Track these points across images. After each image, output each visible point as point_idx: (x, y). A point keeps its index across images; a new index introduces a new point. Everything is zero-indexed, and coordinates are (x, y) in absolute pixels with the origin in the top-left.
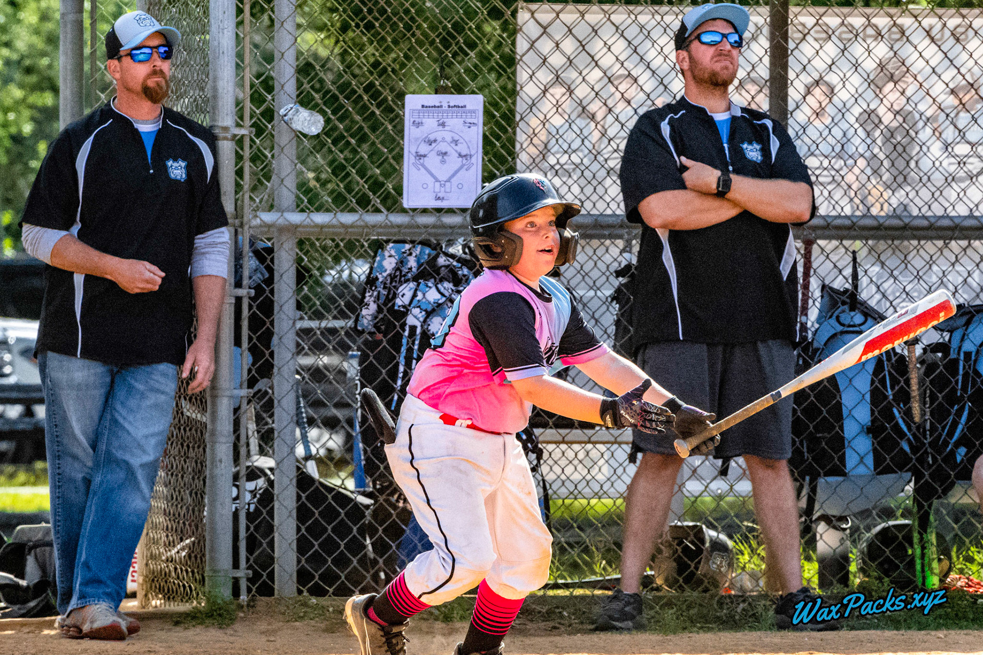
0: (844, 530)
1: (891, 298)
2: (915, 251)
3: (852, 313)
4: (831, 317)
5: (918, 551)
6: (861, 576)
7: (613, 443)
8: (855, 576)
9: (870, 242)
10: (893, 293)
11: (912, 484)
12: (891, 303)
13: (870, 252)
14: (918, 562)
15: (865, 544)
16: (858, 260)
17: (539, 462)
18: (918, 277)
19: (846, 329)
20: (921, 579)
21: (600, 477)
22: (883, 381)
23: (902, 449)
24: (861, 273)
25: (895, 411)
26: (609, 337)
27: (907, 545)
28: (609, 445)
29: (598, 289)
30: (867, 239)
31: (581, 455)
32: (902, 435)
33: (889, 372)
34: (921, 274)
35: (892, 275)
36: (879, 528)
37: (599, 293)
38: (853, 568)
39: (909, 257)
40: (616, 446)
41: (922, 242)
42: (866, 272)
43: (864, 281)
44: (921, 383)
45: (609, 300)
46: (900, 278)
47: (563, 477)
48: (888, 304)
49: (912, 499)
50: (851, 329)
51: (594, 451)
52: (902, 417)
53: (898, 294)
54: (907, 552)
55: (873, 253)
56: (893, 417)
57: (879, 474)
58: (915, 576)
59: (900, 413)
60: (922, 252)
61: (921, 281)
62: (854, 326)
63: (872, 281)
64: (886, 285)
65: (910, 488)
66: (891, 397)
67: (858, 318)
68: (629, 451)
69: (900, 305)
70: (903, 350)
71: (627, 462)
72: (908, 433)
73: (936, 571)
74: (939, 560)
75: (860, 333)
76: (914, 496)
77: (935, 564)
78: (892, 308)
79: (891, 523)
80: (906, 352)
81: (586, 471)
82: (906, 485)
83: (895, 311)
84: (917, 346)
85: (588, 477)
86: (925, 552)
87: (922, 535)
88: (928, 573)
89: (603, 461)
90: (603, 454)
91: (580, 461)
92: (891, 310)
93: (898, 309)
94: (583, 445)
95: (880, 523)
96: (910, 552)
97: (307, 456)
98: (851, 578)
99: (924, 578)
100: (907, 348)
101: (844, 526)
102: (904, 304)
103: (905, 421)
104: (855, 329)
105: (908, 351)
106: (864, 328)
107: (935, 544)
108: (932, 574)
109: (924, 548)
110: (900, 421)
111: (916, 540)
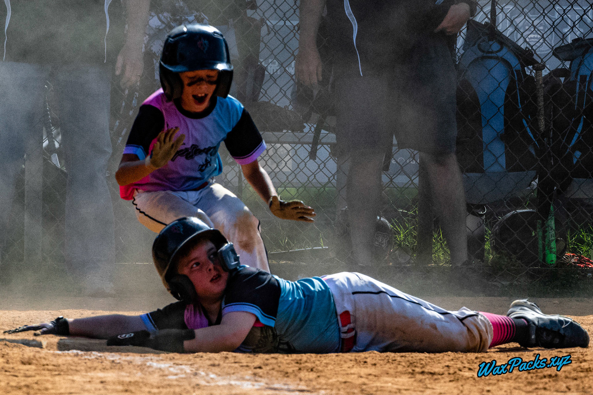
0: (482, 215)
1: (522, 31)
3: (491, 43)
4: (474, 45)
5: (541, 234)
6: (494, 253)
7: (297, 143)
8: (488, 253)
10: (524, 26)
11: (537, 181)
12: (522, 34)
14: (540, 242)
15: (497, 228)
18: (544, 15)
19: (485, 55)
20: (542, 257)
21: (285, 170)
22: (515, 97)
23: (529, 152)
24: (498, 11)
25: (524, 122)
27: (531, 229)
28: (293, 145)
29: (287, 19)
32: (529, 140)
33: (520, 90)
34: (546, 12)
35: (522, 12)
36: (509, 215)
37: (288, 23)
38: (487, 246)
40: (299, 145)
42: (502, 9)
43: (500, 17)
44: (546, 99)
45: (296, 28)
46: (530, 15)
48: (519, 36)
49: (536, 192)
50: (490, 55)
51: (282, 149)
52: (529, 126)
53: (527, 28)
54: (531, 234)
56: (523, 126)
57: (509, 171)
58: (537, 254)
59: (527, 123)
61: (546, 18)
62: (492, 52)
63: (506, 16)
64: (517, 20)
65: (535, 183)
66: (521, 110)
67: (495, 46)
68: (309, 149)
69: (529, 37)
70: (531, 73)
71: (308, 158)
72: (534, 140)
73: (554, 250)
74: (557, 241)
75: (497, 58)
76: (538, 190)
77: (553, 245)
78: (522, 38)
79: (519, 211)
80: (533, 75)
81: (275, 165)
82: (532, 181)
83: (525, 41)
84: (543, 71)
85: (277, 170)
86: (546, 234)
87: (543, 221)
88: (547, 252)
89: (288, 157)
90: (288, 152)
91: (270, 157)
92: (521, 40)
93: (527, 40)
94: (273, 144)
95: (509, 211)
96: (534, 234)
97: (51, 149)
98: (485, 254)
99: (545, 256)
100: (534, 71)
101: (481, 213)
102: (532, 36)
103: (531, 130)
104: (493, 55)
105: (536, 74)
106: (500, 54)
107: (554, 228)
108: (551, 252)
109: (545, 232)
110: (528, 130)
111: (538, 226)
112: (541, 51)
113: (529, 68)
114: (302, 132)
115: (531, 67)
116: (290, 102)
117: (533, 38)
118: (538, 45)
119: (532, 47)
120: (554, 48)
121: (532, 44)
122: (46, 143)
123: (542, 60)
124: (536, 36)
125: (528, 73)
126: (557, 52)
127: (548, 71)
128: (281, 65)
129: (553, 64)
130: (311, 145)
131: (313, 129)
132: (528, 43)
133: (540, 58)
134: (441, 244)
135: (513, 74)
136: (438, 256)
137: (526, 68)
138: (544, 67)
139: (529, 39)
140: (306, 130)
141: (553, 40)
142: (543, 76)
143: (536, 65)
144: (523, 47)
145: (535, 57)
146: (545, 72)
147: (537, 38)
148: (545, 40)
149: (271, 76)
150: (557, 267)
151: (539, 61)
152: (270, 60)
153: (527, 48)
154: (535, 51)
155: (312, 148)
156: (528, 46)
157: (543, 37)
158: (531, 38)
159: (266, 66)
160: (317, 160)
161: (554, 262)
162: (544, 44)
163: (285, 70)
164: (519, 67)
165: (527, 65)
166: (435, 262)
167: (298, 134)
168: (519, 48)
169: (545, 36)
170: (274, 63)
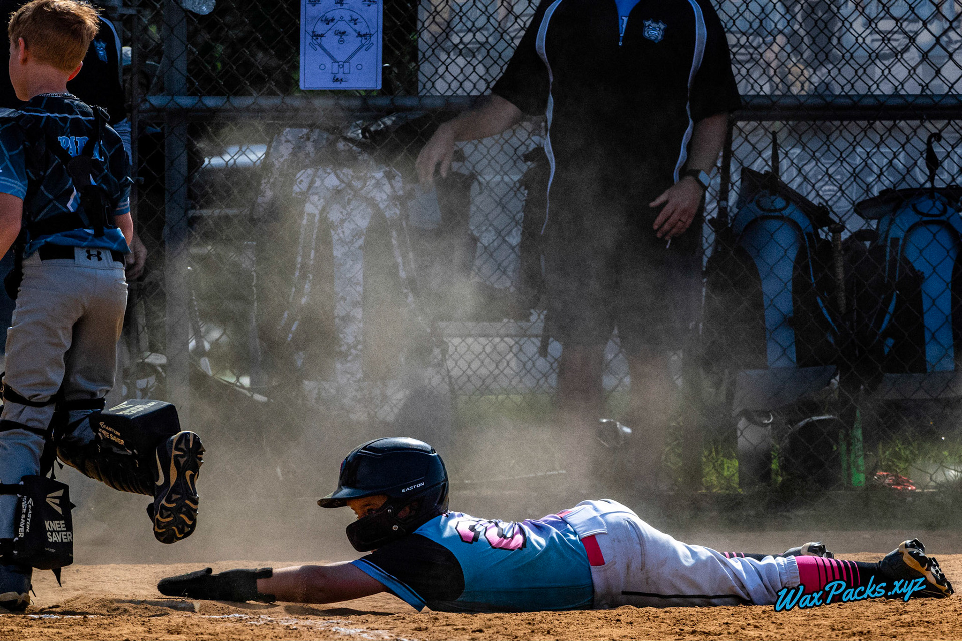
0: (767, 425)
1: (813, 181)
2: (838, 132)
3: (773, 198)
4: (751, 201)
5: (844, 447)
6: (784, 474)
7: (521, 336)
8: (777, 474)
9: (790, 123)
10: (815, 175)
11: (838, 377)
12: (813, 186)
13: (790, 134)
14: (844, 458)
15: (787, 441)
16: (778, 142)
17: (444, 356)
18: (841, 160)
19: (766, 214)
20: (846, 477)
21: (508, 371)
22: (806, 269)
23: (826, 340)
24: (781, 156)
25: (819, 300)
26: (517, 223)
27: (832, 441)
28: (517, 339)
29: (505, 173)
30: (787, 121)
31: (488, 349)
32: (826, 325)
33: (812, 259)
34: (844, 156)
35: (813, 157)
36: (802, 423)
37: (506, 179)
38: (774, 466)
39: (832, 139)
40: (524, 339)
41: (845, 123)
42: (786, 154)
43: (784, 164)
44: (846, 270)
45: (517, 185)
46: (823, 160)
47: (470, 372)
48: (810, 188)
49: (837, 393)
50: (772, 214)
51: (502, 344)
52: (826, 307)
53: (820, 177)
54: (832, 448)
55: (794, 134)
56: (816, 306)
57: (801, 366)
58: (840, 474)
59: (823, 302)
60: (845, 133)
61: (845, 164)
62: (775, 210)
63: (792, 163)
64: (807, 168)
65: (835, 381)
66: (814, 285)
67: (779, 203)
68: (538, 344)
69: (823, 189)
70: (826, 236)
71: (537, 355)
72: (833, 324)
73: (862, 468)
74: (866, 456)
75: (781, 218)
76: (840, 390)
77: (861, 461)
78: (814, 191)
79: (815, 418)
80: (830, 238)
81: (494, 365)
82: (831, 378)
83: (818, 195)
84: (842, 234)
85: (496, 372)
86: (851, 447)
87: (847, 431)
88: (854, 470)
89: (511, 354)
90: (511, 347)
91: (488, 355)
92: (813, 194)
93: (821, 193)
94: (490, 338)
95: (804, 419)
96: (835, 448)
97: (200, 352)
98: (773, 476)
99: (850, 476)
100: (831, 234)
101: (766, 421)
102: (827, 188)
103: (828, 310)
104: (776, 214)
105: (833, 238)
106: (786, 213)
107: (861, 439)
108: (858, 471)
109: (849, 444)
110: (825, 312)
111: (841, 436)
112: (840, 207)
113: (823, 231)
114: (528, 321)
115: (826, 229)
116: (512, 282)
117: (828, 190)
118: (835, 199)
119: (827, 202)
120: (856, 203)
121: (827, 198)
122: (192, 344)
123: (840, 219)
124: (832, 187)
125: (823, 236)
126: (860, 208)
127: (849, 234)
128: (499, 233)
129: (855, 224)
130: (540, 338)
131: (542, 317)
132: (821, 197)
133: (838, 216)
134: (714, 464)
135: (803, 239)
136: (711, 480)
137: (819, 231)
138: (843, 228)
139: (823, 192)
140: (533, 318)
141: (855, 193)
142: (842, 239)
143: (832, 226)
144: (816, 202)
145: (832, 216)
146: (845, 235)
147: (833, 191)
148: (843, 192)
149: (485, 248)
150: (867, 489)
151: (837, 220)
152: (484, 228)
153: (820, 203)
154: (831, 207)
155: (542, 341)
156: (821, 201)
157: (840, 189)
158: (825, 191)
159: (478, 235)
160: (549, 358)
161: (862, 484)
162: (843, 199)
163: (505, 241)
164: (810, 229)
165: (821, 228)
166: (707, 488)
167: (524, 324)
168: (809, 204)
169: (844, 188)
170: (490, 232)
